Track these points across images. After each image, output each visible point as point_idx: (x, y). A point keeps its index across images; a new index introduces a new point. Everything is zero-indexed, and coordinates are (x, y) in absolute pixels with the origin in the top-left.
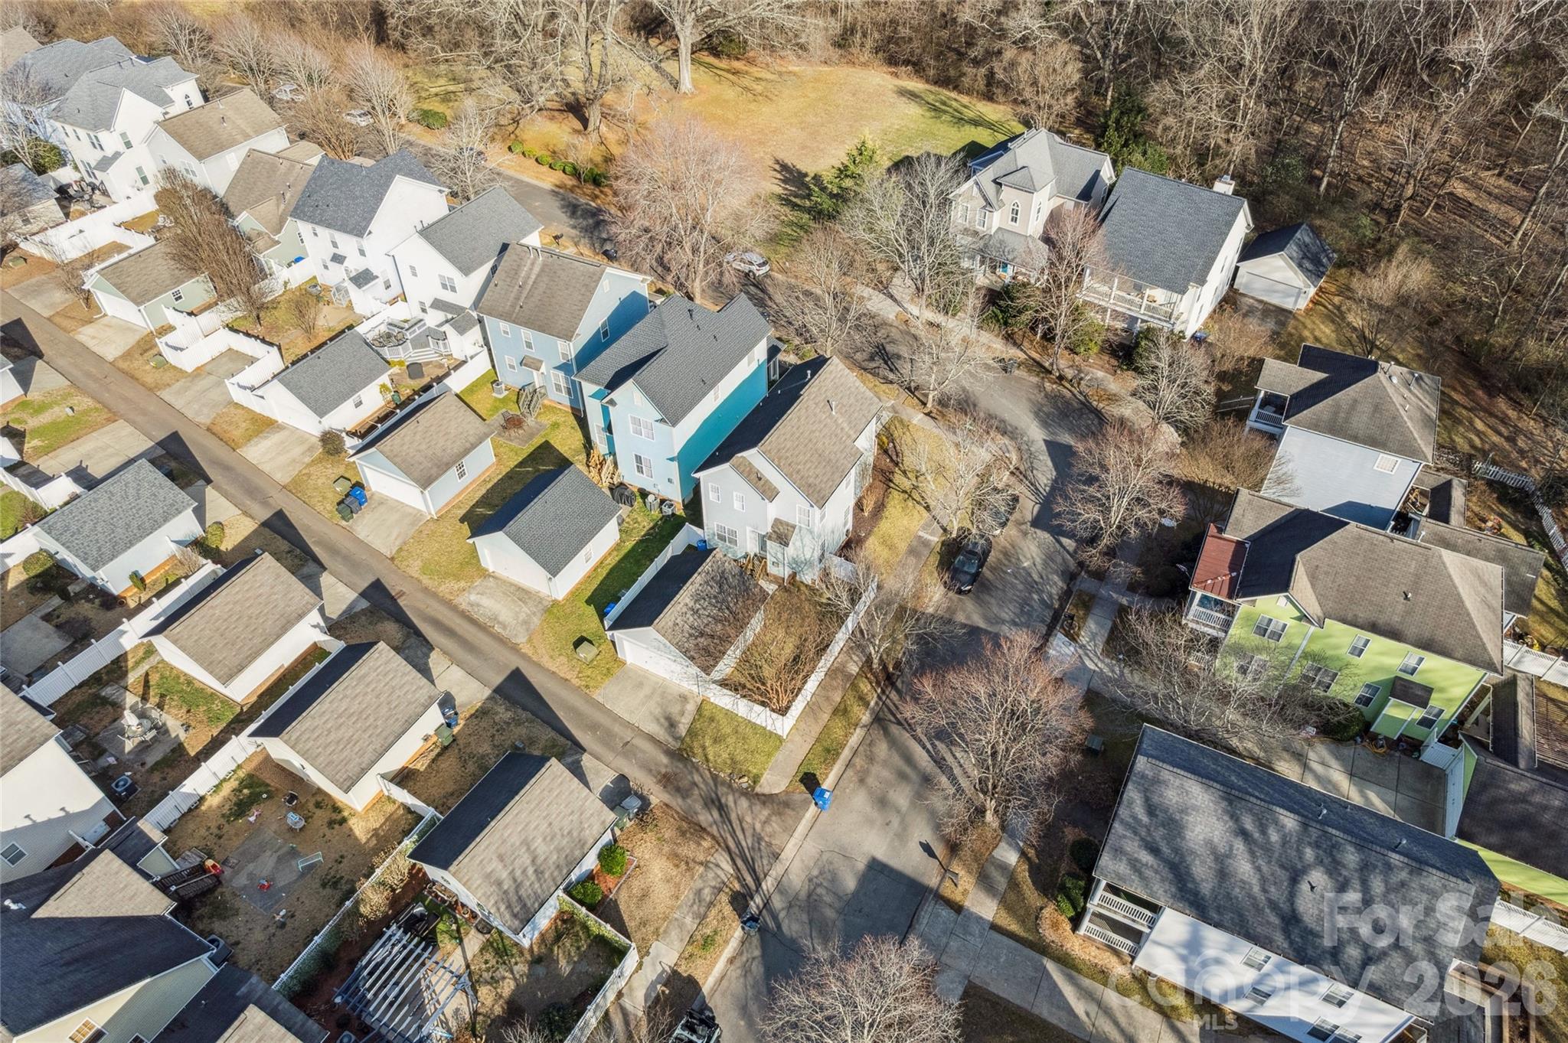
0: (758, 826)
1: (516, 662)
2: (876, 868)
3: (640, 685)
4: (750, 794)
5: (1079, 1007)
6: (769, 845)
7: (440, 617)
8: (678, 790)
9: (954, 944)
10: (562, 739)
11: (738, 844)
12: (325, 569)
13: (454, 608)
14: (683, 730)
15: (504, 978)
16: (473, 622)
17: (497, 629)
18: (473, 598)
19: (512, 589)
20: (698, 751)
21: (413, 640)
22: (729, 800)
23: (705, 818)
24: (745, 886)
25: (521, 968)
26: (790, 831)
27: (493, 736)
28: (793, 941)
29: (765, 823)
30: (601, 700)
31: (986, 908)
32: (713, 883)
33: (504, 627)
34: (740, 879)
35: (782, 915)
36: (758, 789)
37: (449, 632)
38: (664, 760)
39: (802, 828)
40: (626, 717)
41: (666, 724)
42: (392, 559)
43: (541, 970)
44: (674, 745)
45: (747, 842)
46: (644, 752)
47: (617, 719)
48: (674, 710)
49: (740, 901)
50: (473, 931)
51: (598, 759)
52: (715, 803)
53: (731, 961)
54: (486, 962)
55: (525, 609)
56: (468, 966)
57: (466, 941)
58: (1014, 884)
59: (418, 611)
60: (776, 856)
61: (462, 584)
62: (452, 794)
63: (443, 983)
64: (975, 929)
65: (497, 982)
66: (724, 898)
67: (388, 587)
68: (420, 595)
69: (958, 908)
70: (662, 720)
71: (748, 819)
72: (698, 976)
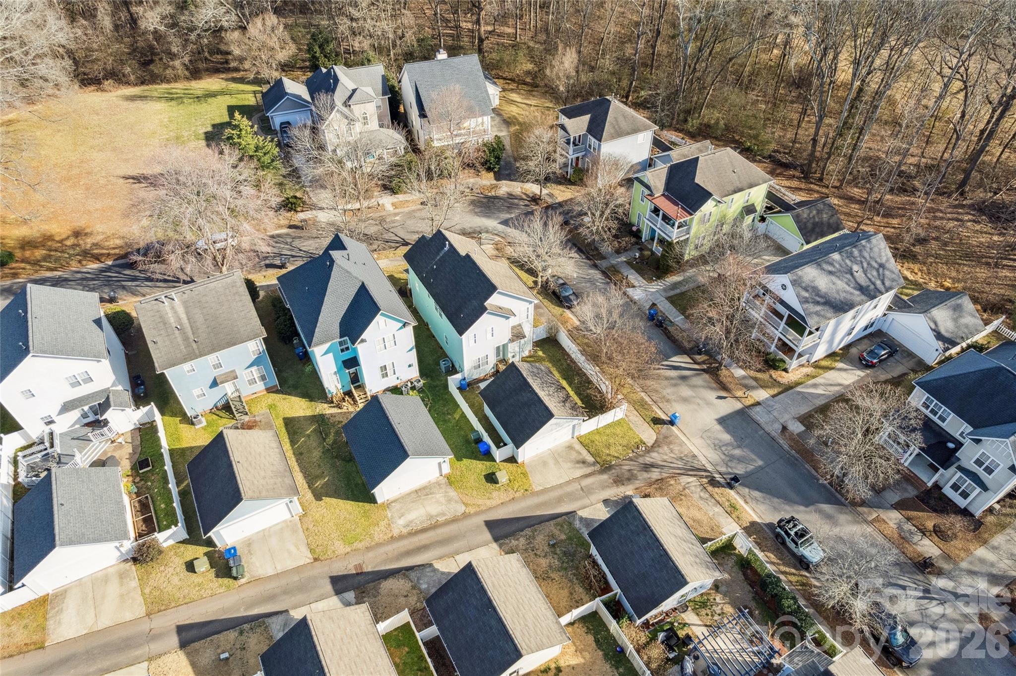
0: (672, 455)
1: (480, 520)
2: (722, 421)
3: (545, 463)
4: (650, 450)
5: (819, 391)
6: (686, 456)
7: (403, 550)
8: (629, 479)
9: (775, 414)
10: (559, 519)
11: (679, 469)
12: (287, 611)
13: (401, 537)
14: (590, 459)
15: (722, 609)
16: (424, 530)
17: (441, 519)
18: (401, 522)
19: (414, 496)
20: (608, 458)
21: (413, 575)
22: (648, 460)
23: (655, 474)
24: (706, 477)
25: (719, 598)
26: (682, 444)
27: (536, 554)
28: (746, 472)
29: (672, 451)
30: (541, 488)
31: (762, 395)
32: (699, 490)
33: (443, 514)
34: (701, 477)
35: (730, 470)
36: (649, 445)
37: (424, 548)
38: (605, 477)
39: (684, 439)
40: (562, 481)
41: (581, 465)
42: (316, 560)
43: (723, 588)
44: (598, 467)
45: (680, 464)
46: (593, 483)
47: (560, 486)
48: (574, 455)
49: (713, 482)
50: (683, 615)
51: (585, 508)
52: (647, 467)
53: (746, 502)
54: (707, 615)
55: (438, 496)
56: (706, 626)
57: (688, 622)
58: (756, 379)
59: (385, 561)
60: (694, 456)
61: (383, 524)
62: (571, 594)
63: (713, 643)
64: (771, 403)
65: (723, 613)
66: (710, 488)
67: (346, 573)
68: (370, 555)
69: (758, 404)
70: (577, 465)
71: (665, 457)
72: (750, 520)
